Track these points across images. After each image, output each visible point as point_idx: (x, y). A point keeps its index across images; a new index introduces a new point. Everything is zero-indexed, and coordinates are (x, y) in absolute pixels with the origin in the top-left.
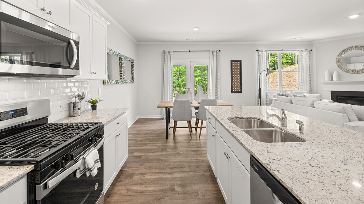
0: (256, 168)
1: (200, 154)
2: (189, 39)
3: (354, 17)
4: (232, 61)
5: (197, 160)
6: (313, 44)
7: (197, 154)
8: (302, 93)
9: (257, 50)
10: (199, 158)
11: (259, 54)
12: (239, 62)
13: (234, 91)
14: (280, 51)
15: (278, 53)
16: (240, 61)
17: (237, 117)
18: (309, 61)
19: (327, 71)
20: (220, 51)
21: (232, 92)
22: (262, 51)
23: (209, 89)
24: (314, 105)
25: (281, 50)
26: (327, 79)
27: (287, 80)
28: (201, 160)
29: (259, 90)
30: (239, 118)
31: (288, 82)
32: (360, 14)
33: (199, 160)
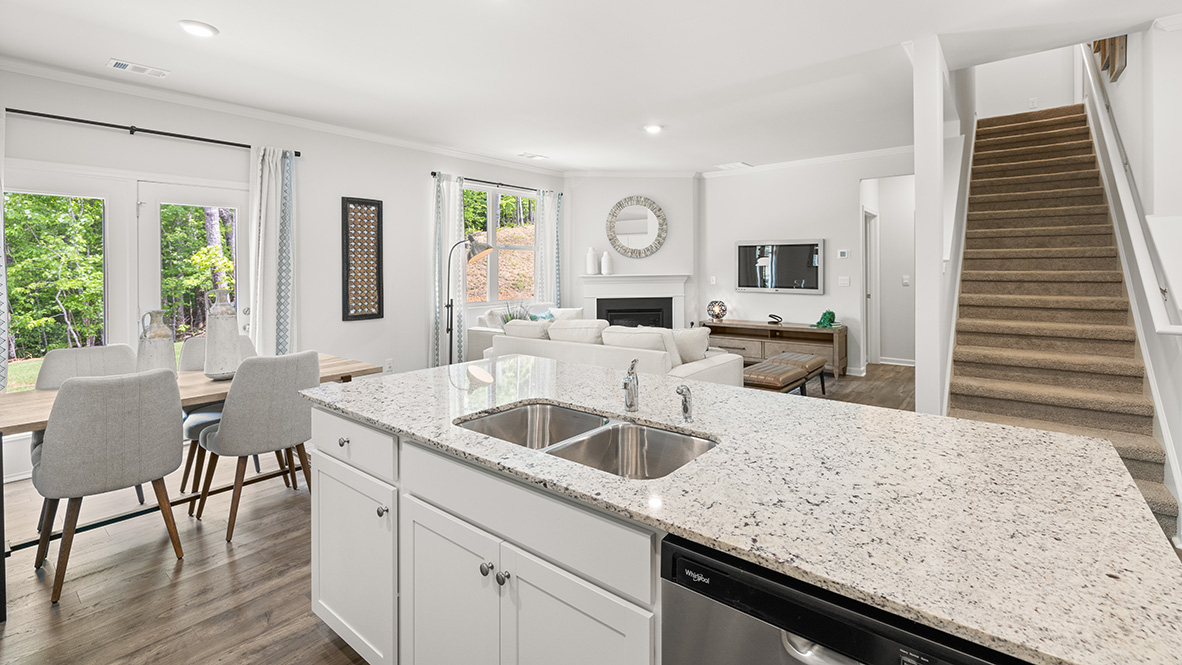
0: (695, 576)
1: (258, 618)
2: (135, 69)
3: (653, 130)
4: (346, 201)
5: (254, 652)
6: (563, 178)
7: (243, 627)
8: (545, 308)
9: (434, 174)
10: (261, 641)
11: (439, 186)
12: (373, 208)
13: (352, 312)
14: (494, 187)
15: (489, 190)
16: (379, 204)
17: (483, 412)
18: (556, 221)
19: (590, 249)
20: (298, 154)
21: (346, 317)
22: (448, 178)
23: (247, 312)
24: (601, 336)
25: (499, 184)
26: (590, 270)
27: (479, 272)
28: (275, 643)
29: (448, 306)
30: (486, 412)
31: (482, 278)
32: (662, 127)
33: (264, 648)
